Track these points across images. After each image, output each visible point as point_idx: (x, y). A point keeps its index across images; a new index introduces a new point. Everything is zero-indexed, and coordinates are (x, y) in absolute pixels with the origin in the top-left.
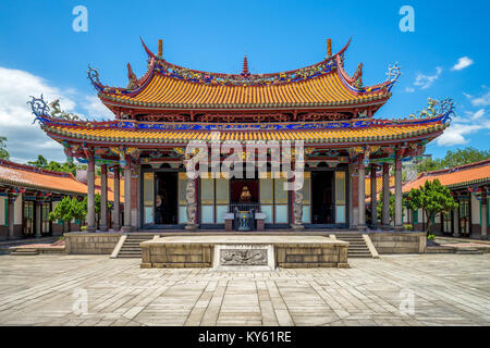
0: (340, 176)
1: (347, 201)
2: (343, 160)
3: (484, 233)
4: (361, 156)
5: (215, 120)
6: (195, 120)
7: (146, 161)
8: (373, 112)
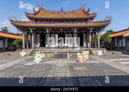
0: (84, 35)
1: (86, 41)
2: (85, 31)
3: (118, 49)
4: (90, 30)
5: (54, 21)
6: (50, 21)
7: (38, 32)
8: (92, 20)
